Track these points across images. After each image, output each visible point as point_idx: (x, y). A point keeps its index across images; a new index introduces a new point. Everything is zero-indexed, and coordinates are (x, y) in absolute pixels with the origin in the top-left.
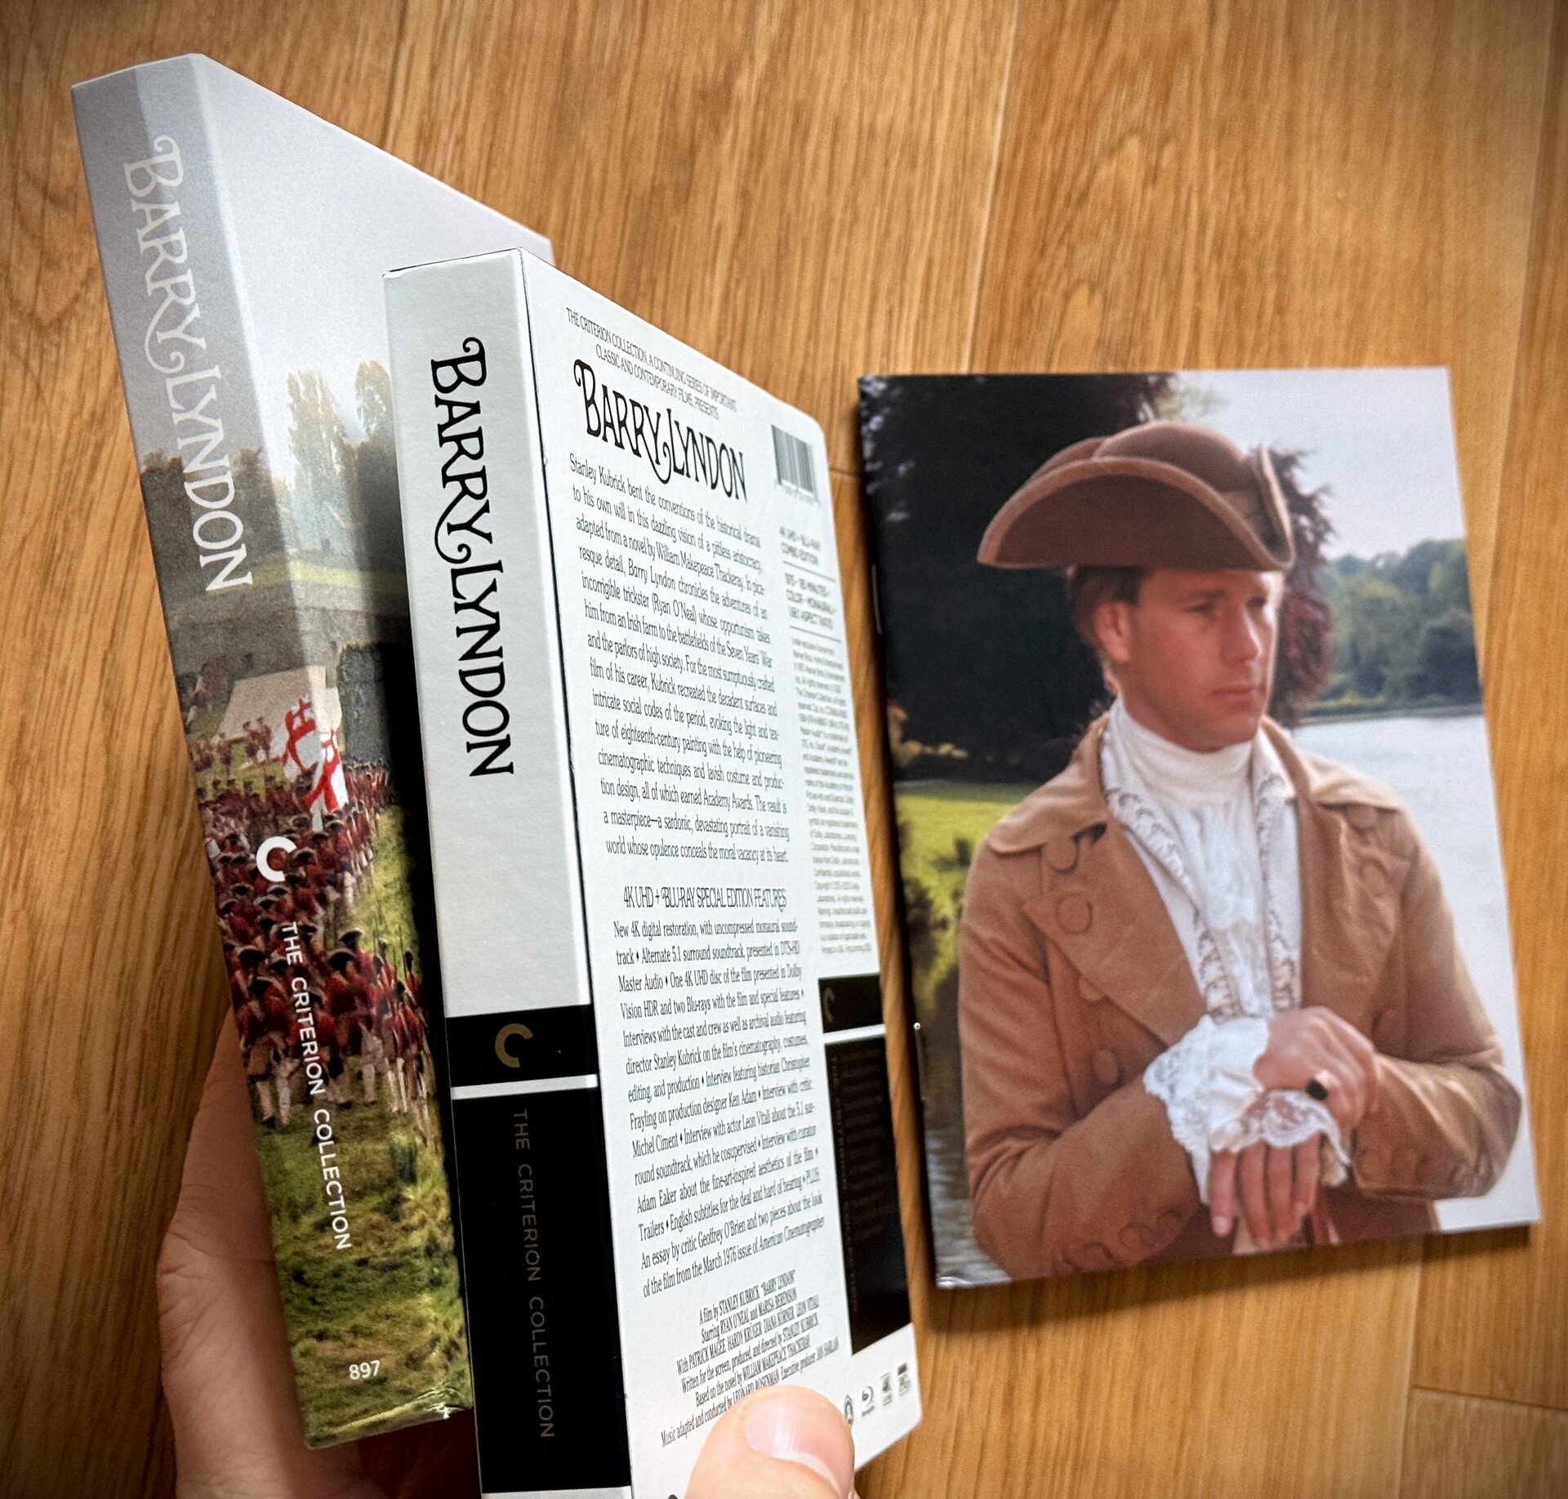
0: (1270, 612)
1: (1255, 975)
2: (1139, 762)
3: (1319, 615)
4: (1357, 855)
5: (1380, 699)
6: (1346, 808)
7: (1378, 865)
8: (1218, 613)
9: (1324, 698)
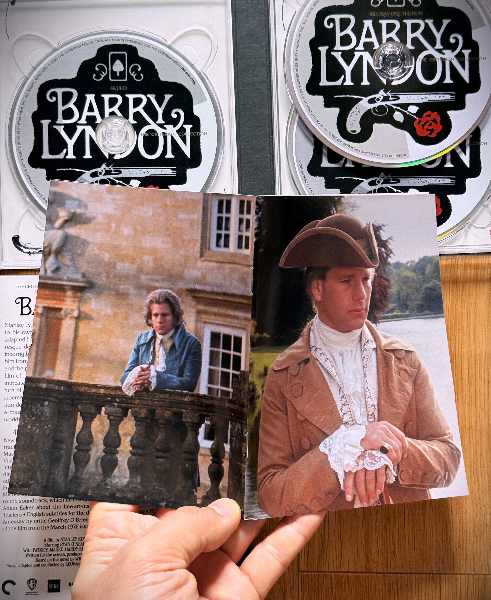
0: (370, 283)
1: (361, 411)
2: (322, 337)
3: (387, 283)
4: (398, 368)
5: (407, 313)
6: (393, 351)
7: (406, 371)
8: (352, 283)
9: (388, 313)
